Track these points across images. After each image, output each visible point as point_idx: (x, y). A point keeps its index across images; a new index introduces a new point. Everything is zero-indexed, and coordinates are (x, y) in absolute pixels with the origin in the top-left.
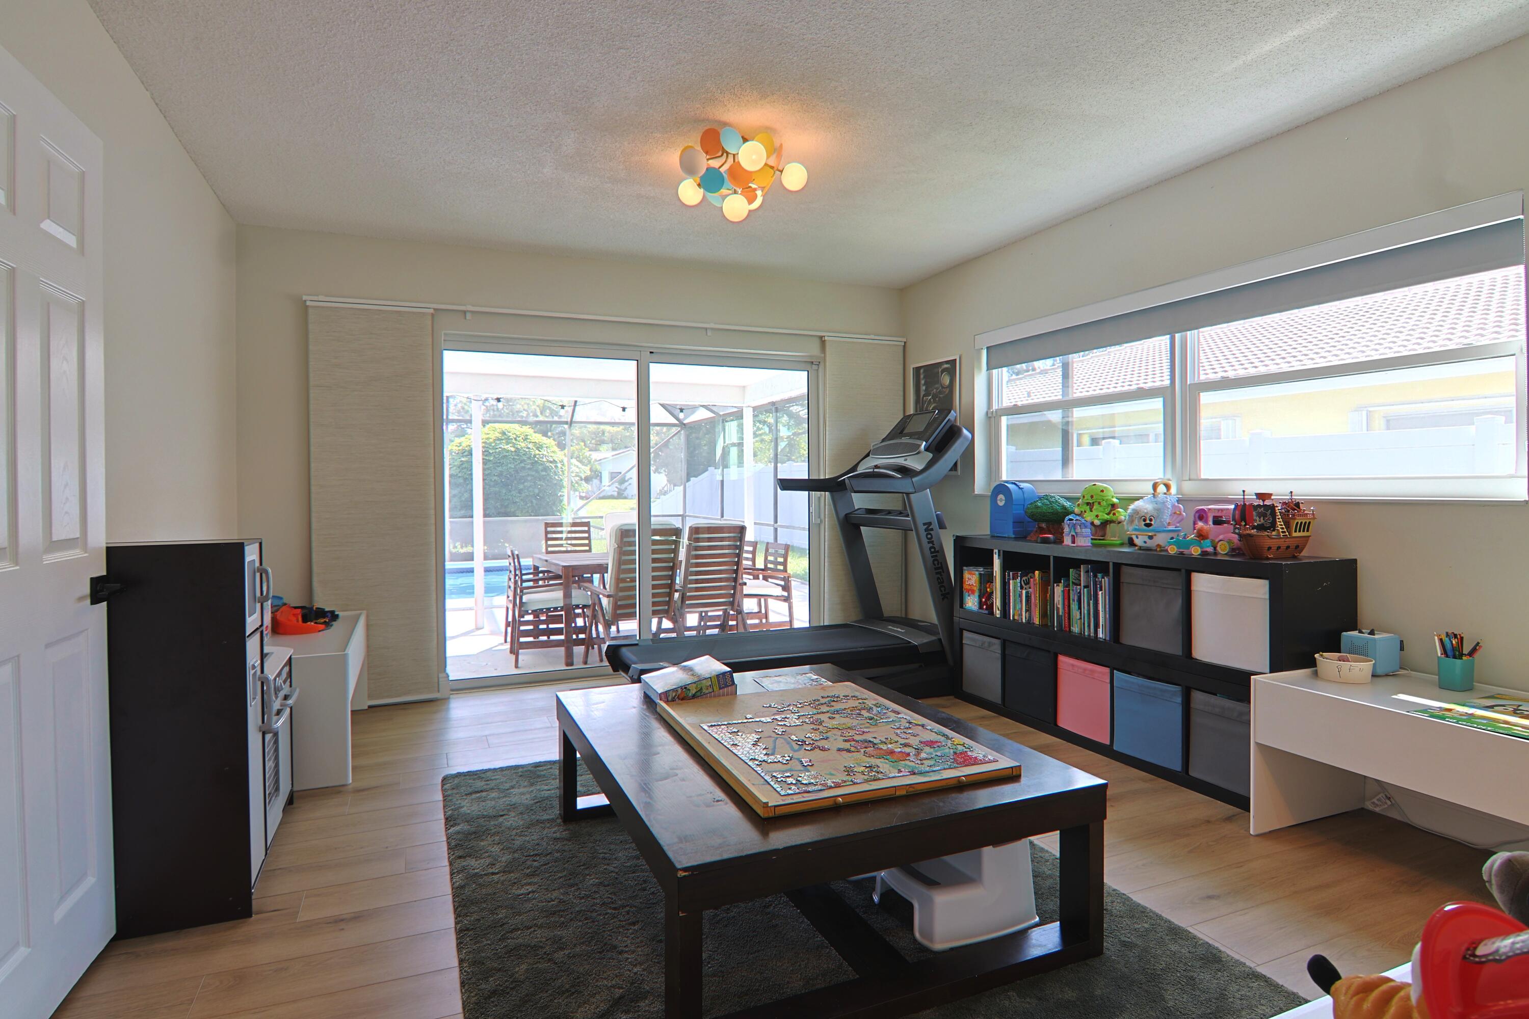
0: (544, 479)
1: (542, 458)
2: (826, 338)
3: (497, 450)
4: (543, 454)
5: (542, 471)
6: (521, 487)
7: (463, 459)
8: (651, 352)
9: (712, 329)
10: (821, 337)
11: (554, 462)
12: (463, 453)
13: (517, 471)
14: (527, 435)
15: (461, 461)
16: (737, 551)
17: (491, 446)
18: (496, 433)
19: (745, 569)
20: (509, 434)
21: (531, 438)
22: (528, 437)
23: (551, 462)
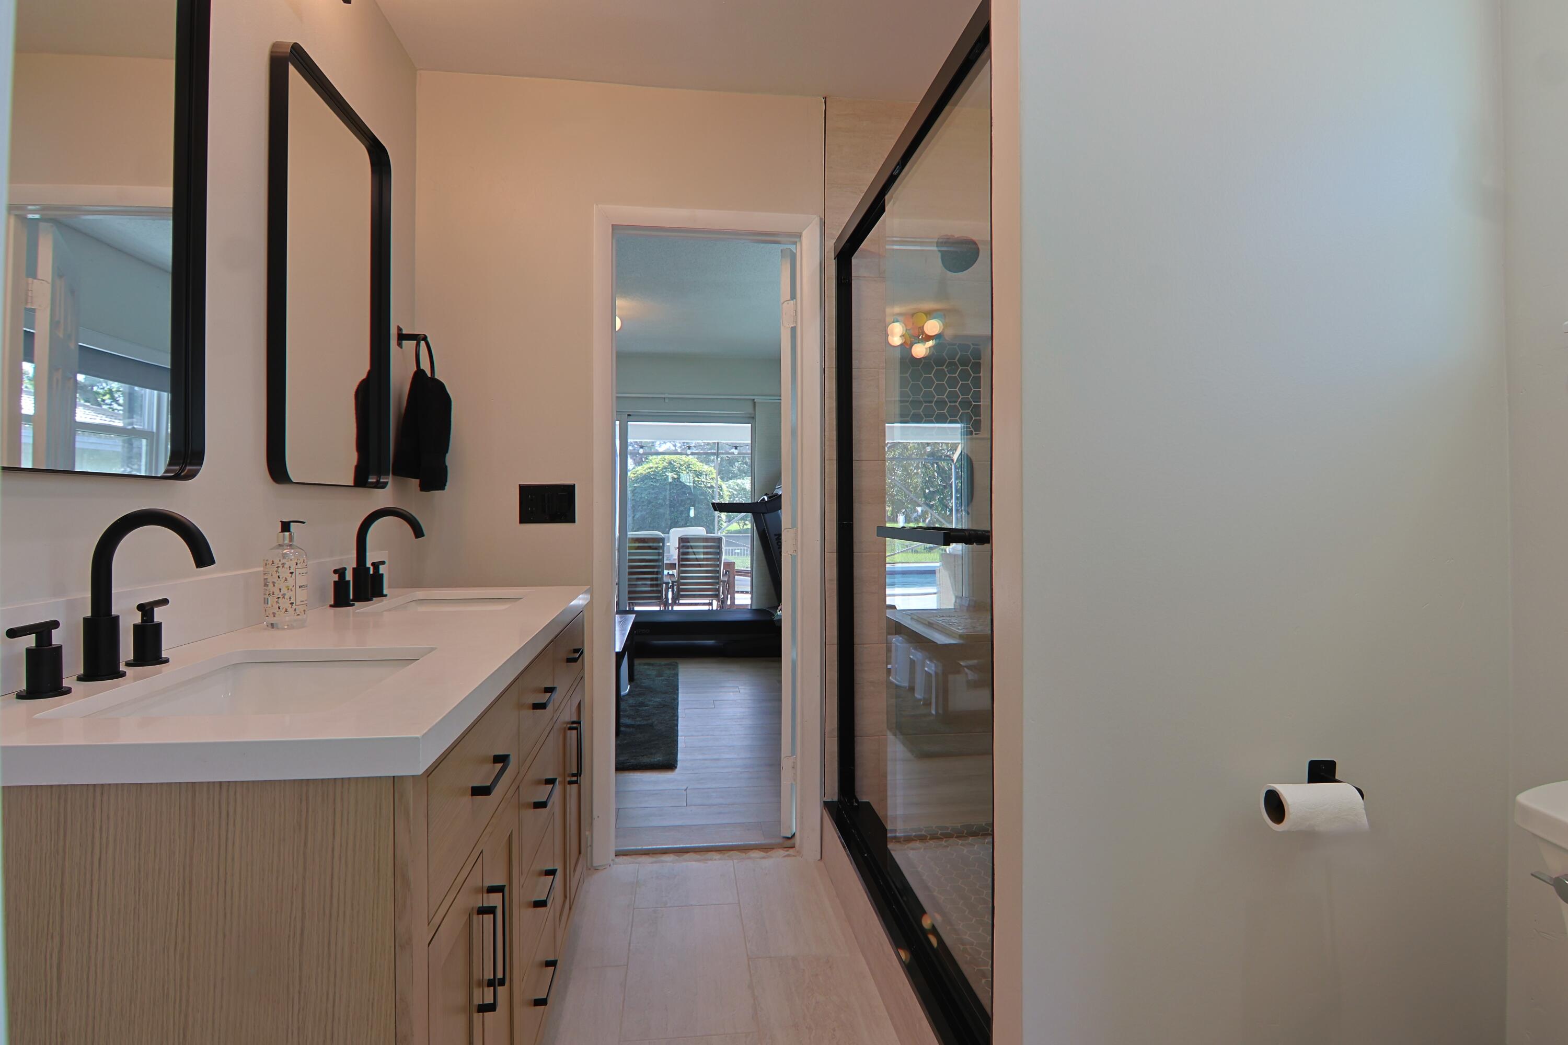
0: (702, 502)
1: (701, 484)
2: (755, 401)
3: (663, 478)
4: (701, 481)
5: (701, 495)
6: (681, 508)
7: (635, 485)
8: (628, 415)
9: (669, 398)
10: (754, 399)
11: (712, 487)
12: (636, 480)
13: (678, 495)
14: (689, 465)
15: (635, 487)
16: (718, 556)
17: (658, 473)
18: (665, 463)
19: (736, 572)
20: (675, 464)
21: (693, 467)
22: (691, 466)
23: (709, 488)
